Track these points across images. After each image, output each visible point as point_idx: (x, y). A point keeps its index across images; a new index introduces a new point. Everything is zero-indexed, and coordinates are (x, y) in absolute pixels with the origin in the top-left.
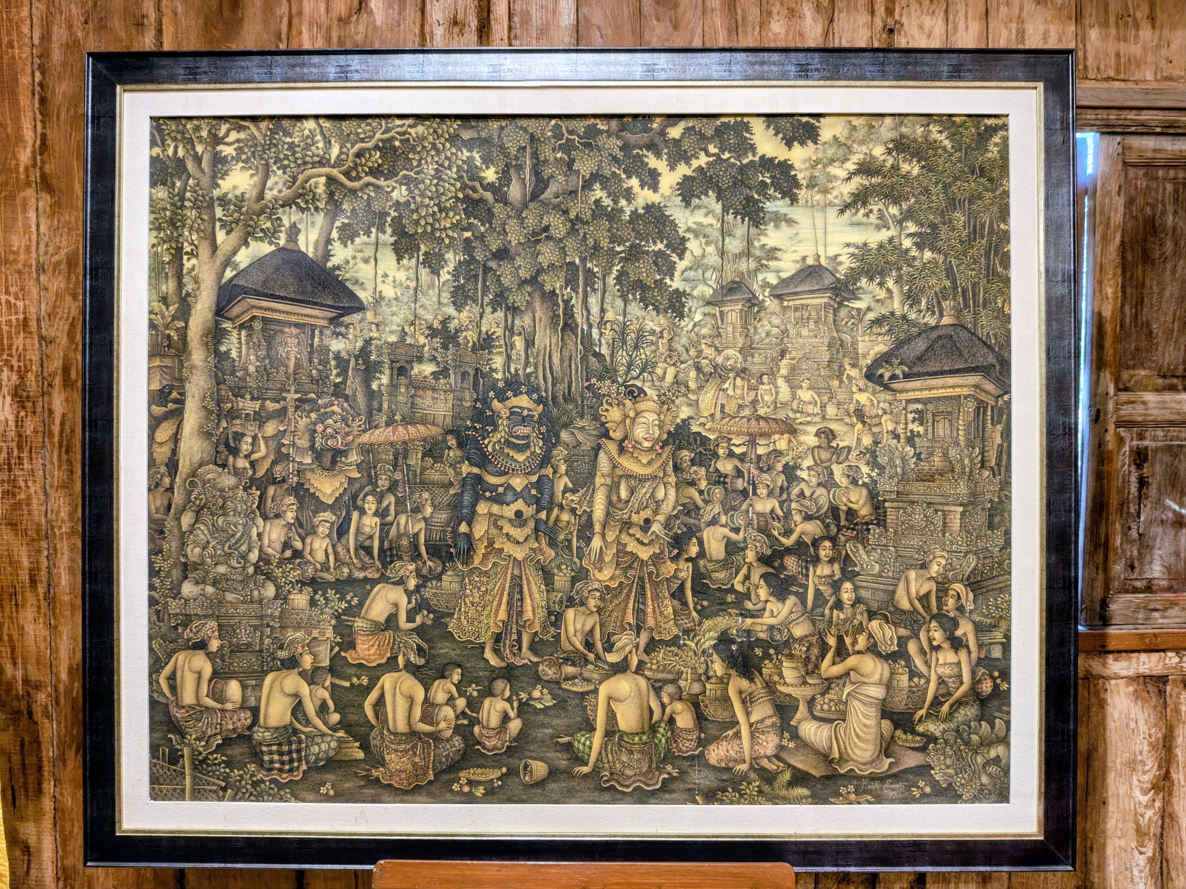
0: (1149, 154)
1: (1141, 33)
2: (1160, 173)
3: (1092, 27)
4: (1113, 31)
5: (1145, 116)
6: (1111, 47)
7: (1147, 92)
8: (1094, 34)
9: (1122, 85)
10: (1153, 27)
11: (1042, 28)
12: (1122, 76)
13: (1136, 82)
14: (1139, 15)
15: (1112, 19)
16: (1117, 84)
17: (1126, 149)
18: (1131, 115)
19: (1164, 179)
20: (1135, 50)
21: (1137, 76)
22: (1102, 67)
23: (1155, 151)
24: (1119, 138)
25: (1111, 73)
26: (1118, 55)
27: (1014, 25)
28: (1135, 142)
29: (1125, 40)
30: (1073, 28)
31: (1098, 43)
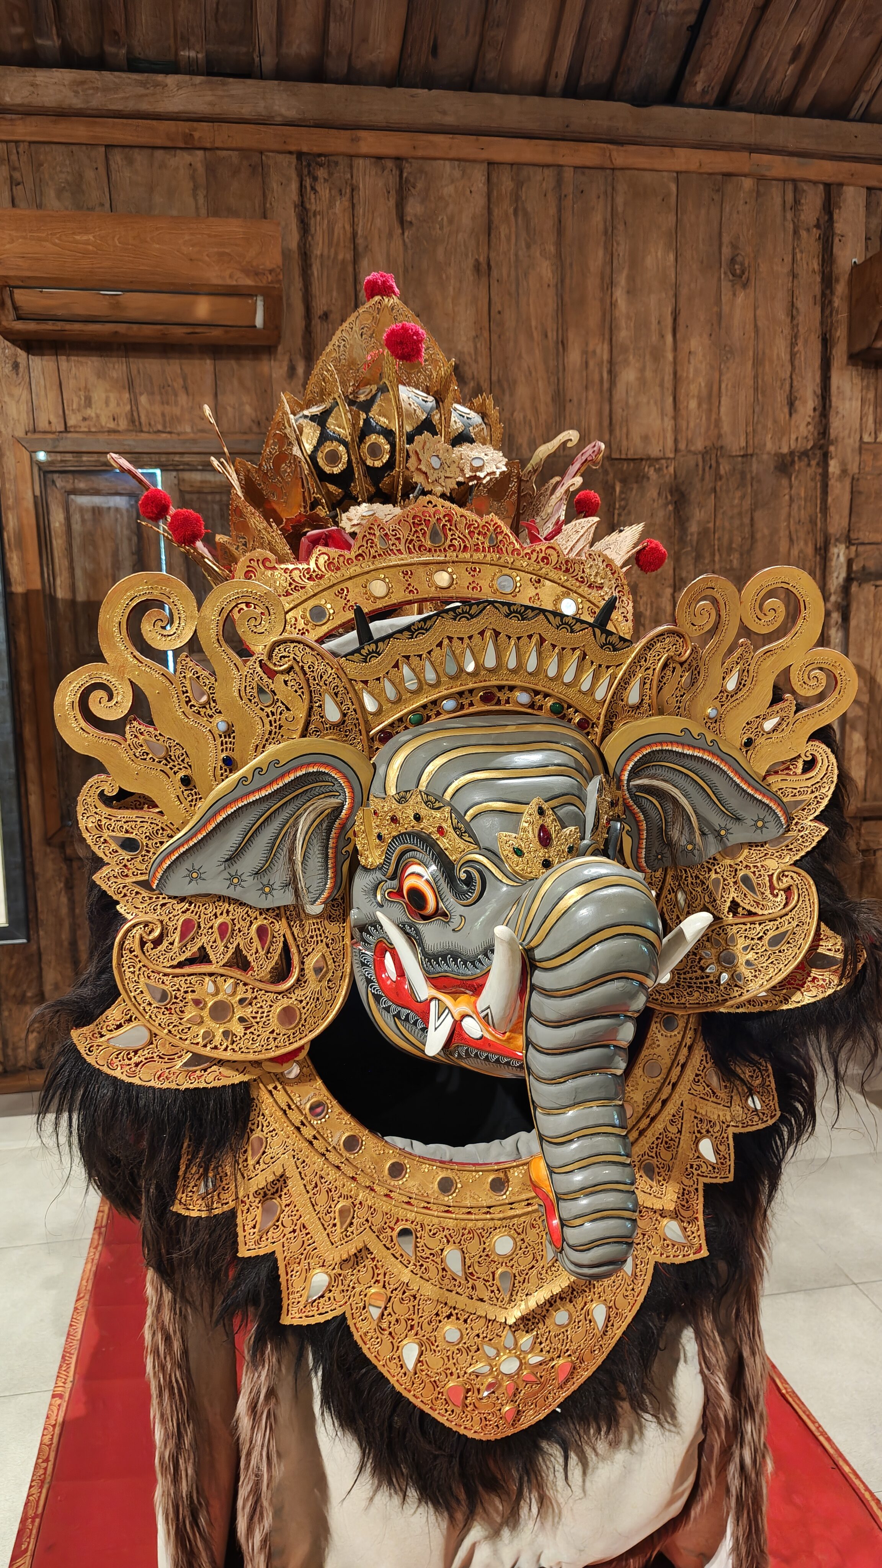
0: (198, 484)
1: (179, 399)
2: (209, 497)
3: (141, 394)
4: (158, 398)
5: (187, 458)
6: (157, 409)
7: (185, 442)
8: (143, 400)
9: (168, 436)
10: (187, 394)
11: (103, 396)
12: (168, 430)
13: (178, 434)
14: (176, 385)
15: (156, 389)
16: (164, 435)
17: (181, 481)
18: (177, 458)
19: (213, 502)
20: (177, 411)
21: (179, 429)
22: (153, 423)
23: (202, 482)
24: (174, 474)
25: (160, 427)
26: (163, 415)
27: (82, 393)
28: (187, 475)
29: (168, 403)
30: (127, 395)
31: (148, 406)
